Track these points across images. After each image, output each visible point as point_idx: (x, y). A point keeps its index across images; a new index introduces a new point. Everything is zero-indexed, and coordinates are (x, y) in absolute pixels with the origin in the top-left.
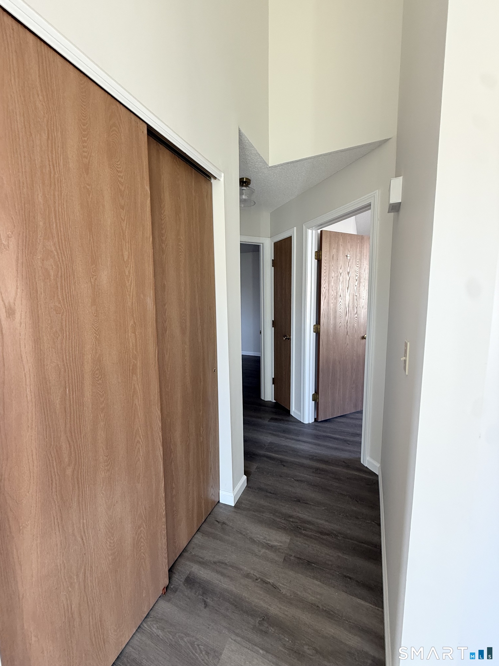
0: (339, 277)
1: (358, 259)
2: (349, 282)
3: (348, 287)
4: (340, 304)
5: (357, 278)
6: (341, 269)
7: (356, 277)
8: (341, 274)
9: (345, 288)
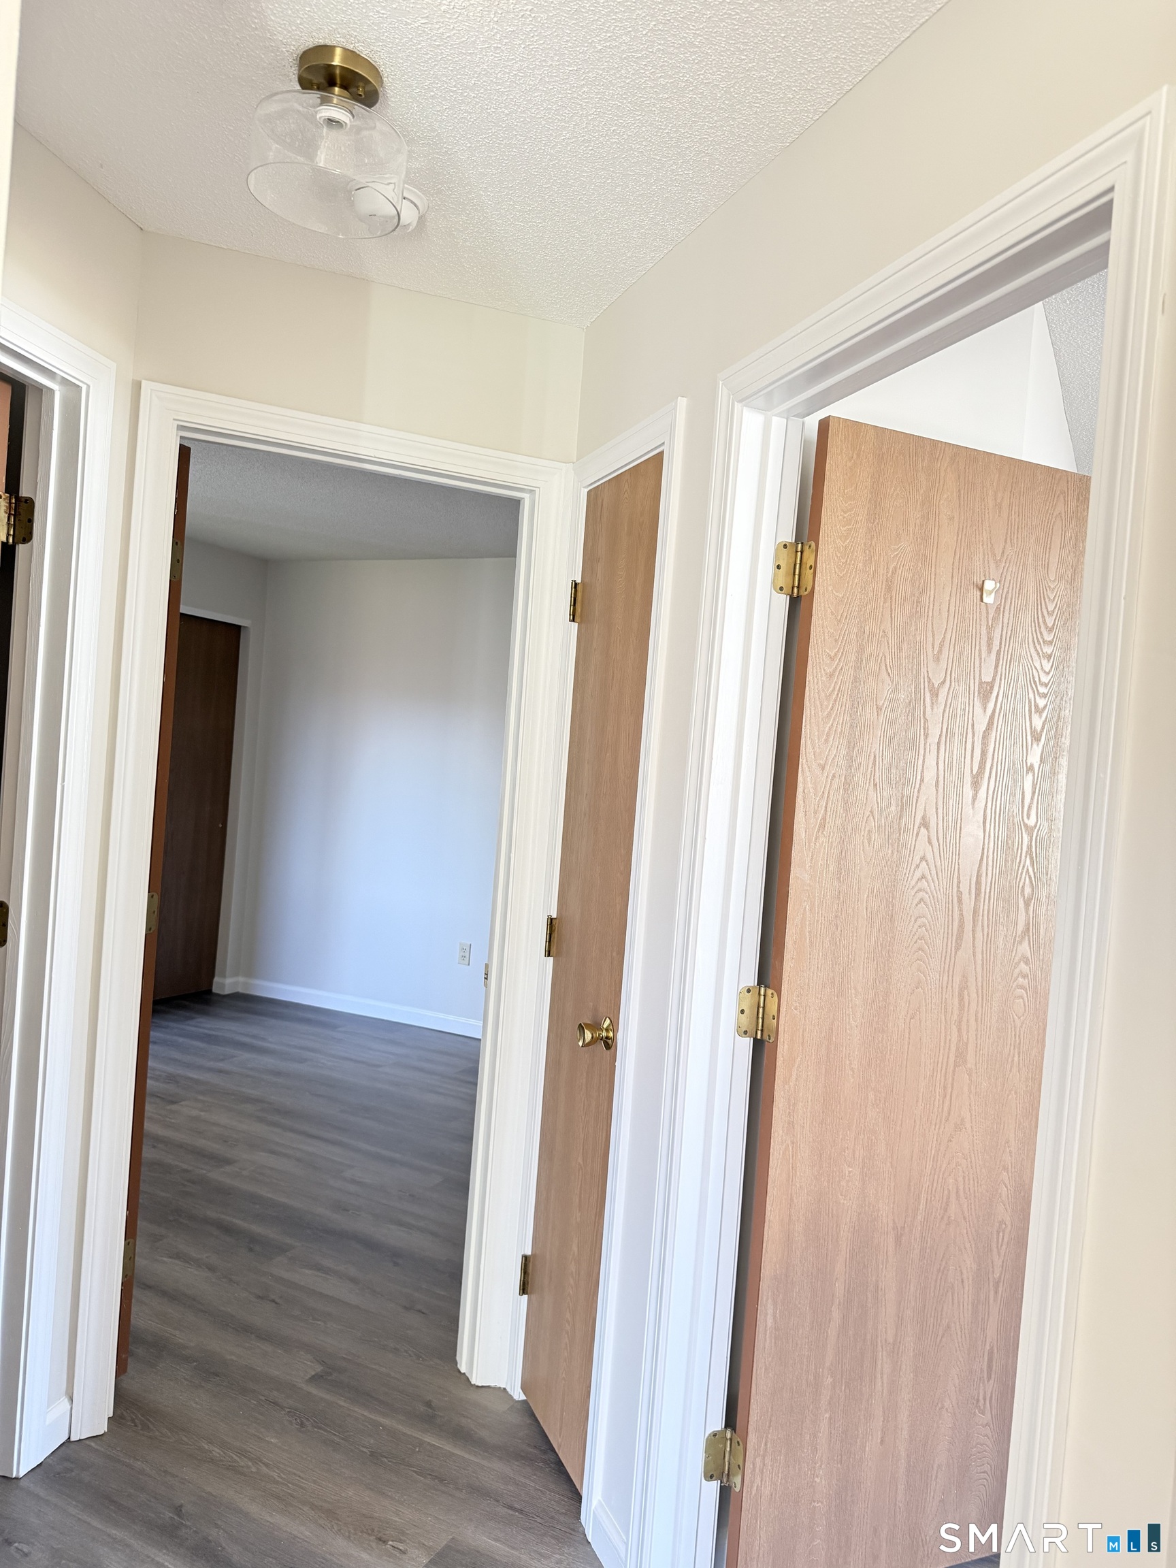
0: (919, 712)
1: (1050, 614)
2: (985, 744)
3: (975, 770)
4: (918, 874)
5: (1038, 722)
6: (937, 659)
7: (1035, 717)
8: (935, 694)
9: (961, 778)
